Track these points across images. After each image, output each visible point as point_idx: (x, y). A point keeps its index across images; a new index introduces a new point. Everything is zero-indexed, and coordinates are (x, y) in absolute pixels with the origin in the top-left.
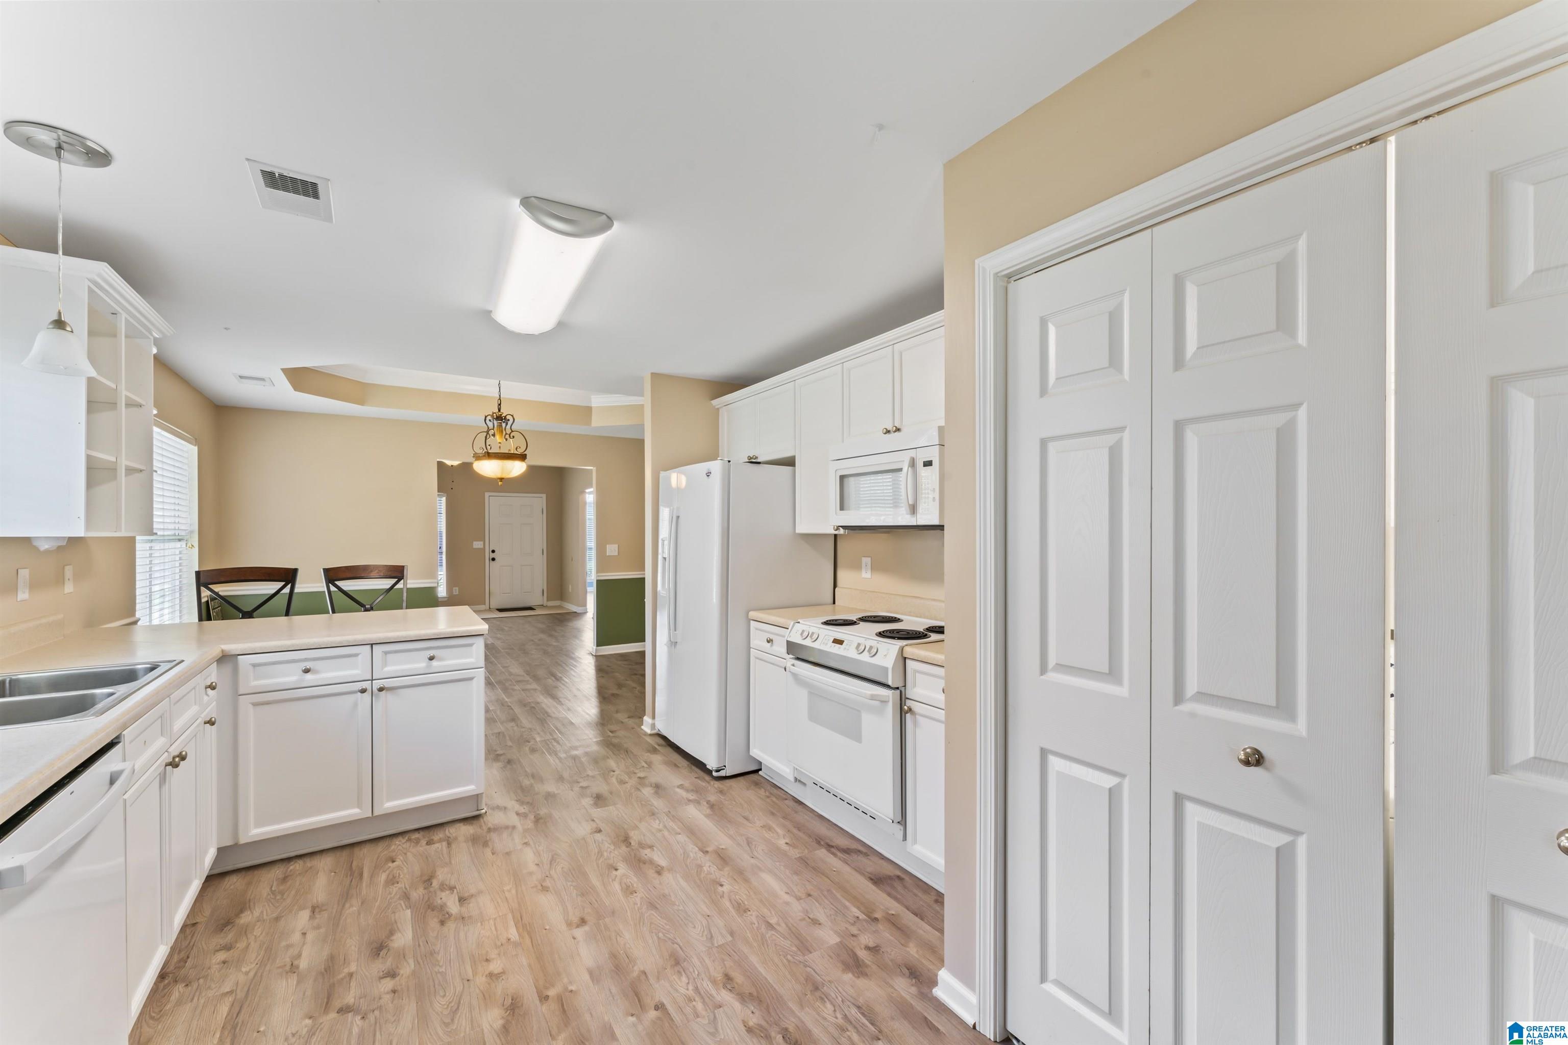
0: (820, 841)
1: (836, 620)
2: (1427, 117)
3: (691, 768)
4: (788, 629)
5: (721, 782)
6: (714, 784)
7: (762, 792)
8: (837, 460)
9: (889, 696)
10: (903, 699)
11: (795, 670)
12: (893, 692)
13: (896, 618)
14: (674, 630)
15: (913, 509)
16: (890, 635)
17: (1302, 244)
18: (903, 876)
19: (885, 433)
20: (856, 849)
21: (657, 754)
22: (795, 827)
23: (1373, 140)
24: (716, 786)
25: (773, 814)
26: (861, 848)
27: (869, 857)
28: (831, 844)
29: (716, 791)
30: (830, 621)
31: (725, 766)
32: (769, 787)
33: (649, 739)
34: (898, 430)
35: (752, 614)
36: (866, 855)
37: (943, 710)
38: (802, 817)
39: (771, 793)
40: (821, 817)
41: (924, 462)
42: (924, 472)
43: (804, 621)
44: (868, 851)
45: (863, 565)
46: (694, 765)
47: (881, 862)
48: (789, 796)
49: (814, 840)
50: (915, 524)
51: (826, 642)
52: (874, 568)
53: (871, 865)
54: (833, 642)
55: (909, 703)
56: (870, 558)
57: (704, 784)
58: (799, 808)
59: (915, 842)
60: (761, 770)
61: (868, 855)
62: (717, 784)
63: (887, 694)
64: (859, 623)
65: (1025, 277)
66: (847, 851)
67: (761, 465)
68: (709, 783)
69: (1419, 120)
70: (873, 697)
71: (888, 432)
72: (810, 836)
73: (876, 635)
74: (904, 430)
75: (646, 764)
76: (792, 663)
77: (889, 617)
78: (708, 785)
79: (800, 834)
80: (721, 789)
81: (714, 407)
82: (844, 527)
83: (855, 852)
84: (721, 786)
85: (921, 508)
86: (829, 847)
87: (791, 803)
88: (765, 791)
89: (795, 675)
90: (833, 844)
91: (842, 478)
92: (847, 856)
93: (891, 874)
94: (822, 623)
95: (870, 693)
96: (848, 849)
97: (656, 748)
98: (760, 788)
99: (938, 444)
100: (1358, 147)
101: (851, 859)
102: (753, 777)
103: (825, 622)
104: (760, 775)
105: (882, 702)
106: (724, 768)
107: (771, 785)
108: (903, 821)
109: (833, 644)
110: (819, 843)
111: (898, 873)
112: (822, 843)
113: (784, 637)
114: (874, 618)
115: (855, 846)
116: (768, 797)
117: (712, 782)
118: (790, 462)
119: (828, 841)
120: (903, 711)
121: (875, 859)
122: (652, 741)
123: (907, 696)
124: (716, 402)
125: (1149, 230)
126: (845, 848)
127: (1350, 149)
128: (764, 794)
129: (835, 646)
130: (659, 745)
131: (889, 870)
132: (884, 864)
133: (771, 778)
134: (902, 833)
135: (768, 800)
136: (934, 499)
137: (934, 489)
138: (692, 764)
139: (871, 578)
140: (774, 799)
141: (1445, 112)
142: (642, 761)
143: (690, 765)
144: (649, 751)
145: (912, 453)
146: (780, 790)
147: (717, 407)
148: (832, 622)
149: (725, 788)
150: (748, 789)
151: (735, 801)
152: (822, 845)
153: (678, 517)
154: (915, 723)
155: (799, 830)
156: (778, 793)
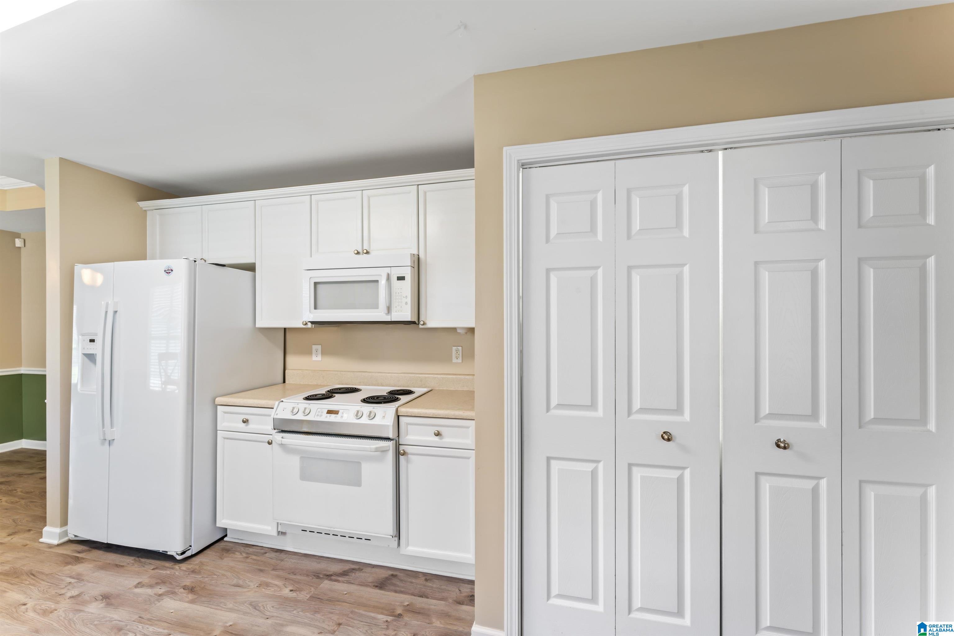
0: (318, 576)
1: (316, 395)
2: (731, 148)
3: (140, 562)
4: (273, 408)
5: (187, 562)
6: (180, 568)
7: (238, 555)
8: (308, 270)
9: (389, 446)
10: (398, 445)
11: (285, 441)
12: (393, 443)
13: (355, 388)
14: (110, 426)
15: (389, 310)
16: (372, 401)
17: (686, 189)
18: (395, 573)
19: (356, 254)
20: (350, 569)
21: (82, 562)
22: (289, 574)
23: (710, 151)
24: (184, 568)
25: (261, 571)
26: (353, 566)
27: (363, 571)
28: (328, 574)
29: (187, 573)
30: (311, 396)
31: (191, 546)
32: (242, 549)
33: (61, 551)
34: (367, 253)
35: (219, 400)
36: (360, 570)
37: (474, 450)
38: (290, 562)
39: (247, 553)
40: (306, 555)
41: (397, 277)
42: (396, 283)
43: (287, 400)
44: (360, 567)
45: (314, 351)
46: (142, 558)
47: (374, 570)
48: (267, 549)
49: (313, 577)
50: (390, 320)
51: (320, 414)
52: (324, 353)
53: (369, 576)
54: (327, 413)
55: (402, 448)
56: (321, 346)
57: (168, 572)
58: (283, 556)
59: (408, 545)
60: (226, 536)
61: (362, 570)
62: (184, 566)
63: (388, 445)
64: (335, 396)
65: (533, 168)
66: (344, 574)
67: (225, 267)
68: (173, 569)
69: (728, 148)
70: (377, 450)
71: (358, 253)
72: (308, 575)
73: (362, 401)
74: (372, 253)
75: (73, 578)
76: (281, 437)
77: (351, 388)
78: (173, 571)
79: (299, 577)
80: (192, 570)
81: (141, 208)
82: (312, 323)
83: (351, 571)
84: (190, 567)
85: (393, 309)
86: (329, 577)
87: (273, 555)
88: (241, 554)
89: (282, 445)
90: (331, 573)
91: (316, 284)
92: (347, 577)
93: (387, 576)
94: (304, 399)
95: (374, 447)
96: (344, 571)
97: (78, 557)
98: (234, 553)
99: (410, 265)
100: (706, 152)
101: (352, 578)
102: (221, 545)
103: (306, 398)
104: (226, 541)
105: (382, 451)
106: (190, 548)
107: (243, 546)
108: (398, 534)
109: (327, 414)
110: (318, 577)
111: (391, 573)
112: (321, 576)
113: (270, 416)
114: (340, 390)
115: (347, 567)
116: (247, 558)
117: (177, 567)
118: (251, 268)
119: (325, 572)
120: (398, 454)
121: (369, 570)
122: (69, 551)
123: (400, 443)
124: (143, 204)
125: (613, 162)
126: (341, 571)
127: (702, 151)
128: (241, 556)
129: (330, 416)
130: (79, 552)
131: (385, 574)
132: (377, 570)
133: (241, 540)
134: (396, 542)
135: (248, 560)
136: (406, 303)
137: (406, 296)
138: (138, 557)
139: (322, 361)
140: (254, 557)
141: (738, 149)
142: (63, 578)
143: (137, 559)
144: (67, 563)
145: (388, 270)
146: (254, 547)
147: (144, 209)
148: (312, 398)
149: (197, 567)
150: (221, 558)
151: (215, 575)
152: (322, 578)
153: (116, 312)
154: (408, 461)
155: (295, 574)
156: (254, 550)
